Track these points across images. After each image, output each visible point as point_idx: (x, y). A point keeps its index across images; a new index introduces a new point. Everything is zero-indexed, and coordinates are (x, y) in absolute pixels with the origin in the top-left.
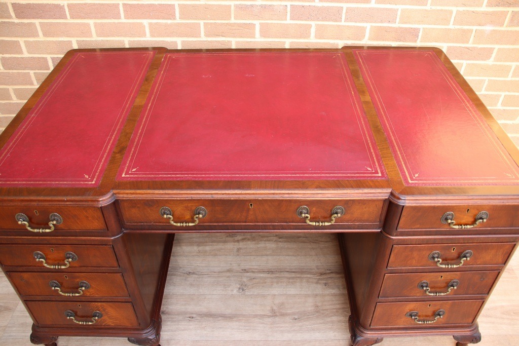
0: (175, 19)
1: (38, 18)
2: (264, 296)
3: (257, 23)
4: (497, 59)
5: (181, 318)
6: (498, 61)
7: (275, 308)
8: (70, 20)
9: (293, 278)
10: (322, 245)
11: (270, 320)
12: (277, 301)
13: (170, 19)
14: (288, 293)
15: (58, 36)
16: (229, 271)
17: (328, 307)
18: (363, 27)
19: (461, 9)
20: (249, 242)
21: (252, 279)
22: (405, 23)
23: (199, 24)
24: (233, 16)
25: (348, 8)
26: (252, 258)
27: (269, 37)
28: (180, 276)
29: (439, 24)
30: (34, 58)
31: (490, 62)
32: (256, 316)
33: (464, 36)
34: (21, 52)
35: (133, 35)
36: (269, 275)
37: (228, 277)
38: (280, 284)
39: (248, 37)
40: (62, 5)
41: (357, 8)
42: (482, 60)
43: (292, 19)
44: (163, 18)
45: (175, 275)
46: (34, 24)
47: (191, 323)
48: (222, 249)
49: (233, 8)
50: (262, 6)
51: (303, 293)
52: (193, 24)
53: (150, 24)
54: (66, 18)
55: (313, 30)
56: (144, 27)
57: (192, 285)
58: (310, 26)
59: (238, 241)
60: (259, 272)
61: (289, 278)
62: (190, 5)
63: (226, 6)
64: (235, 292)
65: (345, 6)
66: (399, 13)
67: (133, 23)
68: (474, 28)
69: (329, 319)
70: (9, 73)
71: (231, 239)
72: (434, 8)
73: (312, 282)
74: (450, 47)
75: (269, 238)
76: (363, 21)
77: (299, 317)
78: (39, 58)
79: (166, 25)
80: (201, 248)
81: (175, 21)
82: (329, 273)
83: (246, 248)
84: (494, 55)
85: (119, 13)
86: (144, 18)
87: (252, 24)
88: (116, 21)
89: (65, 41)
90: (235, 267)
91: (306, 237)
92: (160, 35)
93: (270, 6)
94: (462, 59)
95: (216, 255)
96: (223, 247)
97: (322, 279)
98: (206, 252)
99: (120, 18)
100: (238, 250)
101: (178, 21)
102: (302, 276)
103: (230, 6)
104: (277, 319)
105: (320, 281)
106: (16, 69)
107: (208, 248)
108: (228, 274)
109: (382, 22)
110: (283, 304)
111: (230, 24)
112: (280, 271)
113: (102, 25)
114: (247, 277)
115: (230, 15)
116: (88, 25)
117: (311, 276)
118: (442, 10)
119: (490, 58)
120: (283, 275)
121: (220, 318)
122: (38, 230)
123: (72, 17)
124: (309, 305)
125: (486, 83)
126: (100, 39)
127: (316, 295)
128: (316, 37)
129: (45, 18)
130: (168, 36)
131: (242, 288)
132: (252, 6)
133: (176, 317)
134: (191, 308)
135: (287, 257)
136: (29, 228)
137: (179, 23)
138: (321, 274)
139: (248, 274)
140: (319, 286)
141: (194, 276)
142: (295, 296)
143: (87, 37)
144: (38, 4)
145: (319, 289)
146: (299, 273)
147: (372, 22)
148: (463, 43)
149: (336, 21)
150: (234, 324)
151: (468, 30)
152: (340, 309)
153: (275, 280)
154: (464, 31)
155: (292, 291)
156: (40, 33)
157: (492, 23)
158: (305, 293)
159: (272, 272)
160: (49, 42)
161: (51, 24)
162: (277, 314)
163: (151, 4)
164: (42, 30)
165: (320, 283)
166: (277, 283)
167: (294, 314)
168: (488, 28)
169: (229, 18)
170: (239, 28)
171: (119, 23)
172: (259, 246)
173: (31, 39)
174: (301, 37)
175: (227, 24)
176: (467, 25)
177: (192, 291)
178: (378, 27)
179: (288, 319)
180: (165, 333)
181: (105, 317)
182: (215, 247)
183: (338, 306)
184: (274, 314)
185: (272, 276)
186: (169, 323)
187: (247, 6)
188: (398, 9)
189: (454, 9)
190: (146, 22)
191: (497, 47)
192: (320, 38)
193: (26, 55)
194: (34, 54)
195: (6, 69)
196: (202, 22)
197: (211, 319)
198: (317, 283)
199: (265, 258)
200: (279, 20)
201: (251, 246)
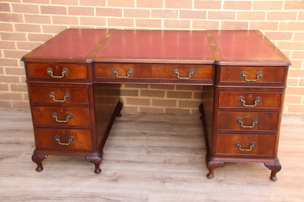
0: (121, 16)
1: (52, 13)
2: (160, 156)
3: (163, 19)
4: (295, 39)
5: (113, 162)
6: (296, 40)
7: (166, 160)
8: (68, 15)
9: (178, 150)
10: (196, 139)
11: (163, 164)
12: (167, 158)
13: (119, 16)
14: (174, 155)
15: (61, 23)
16: (141, 146)
17: (196, 161)
18: (218, 22)
19: (270, 11)
20: (154, 137)
21: (154, 150)
22: (240, 19)
23: (133, 19)
24: (150, 16)
25: (209, 12)
26: (155, 142)
27: (168, 27)
28: (114, 147)
29: (259, 20)
30: (46, 35)
31: (292, 41)
32: (155, 163)
33: (274, 26)
34: (40, 31)
35: (99, 25)
36: (164, 149)
37: (141, 148)
38: (170, 152)
39: (158, 27)
40: (65, 7)
41: (214, 12)
42: (287, 40)
43: (180, 17)
44: (116, 16)
45: (111, 147)
46: (49, 17)
47: (118, 164)
48: (138, 138)
49: (151, 12)
50: (165, 10)
51: (182, 156)
52: (130, 19)
53: (109, 19)
54: (66, 14)
55: (191, 24)
56: (105, 20)
57: (120, 151)
58: (190, 21)
59: (148, 136)
60: (159, 147)
61: (176, 150)
62: (129, 9)
63: (147, 10)
64: (144, 154)
65: (207, 10)
66: (236, 14)
67: (100, 18)
68: (279, 21)
69: (197, 166)
70: (31, 43)
71: (144, 135)
72: (255, 11)
73: (188, 152)
74: (267, 32)
75: (165, 136)
76: (217, 18)
77: (179, 164)
78: (48, 35)
79: (117, 19)
80: (126, 138)
81: (121, 18)
82: (198, 149)
83: (152, 139)
84: (293, 37)
85: (93, 12)
86: (106, 15)
87: (160, 20)
88: (91, 17)
89: (63, 26)
90: (145, 145)
91: (187, 136)
92: (113, 25)
93: (170, 10)
94: (275, 39)
95: (135, 140)
96: (139, 138)
97: (194, 151)
98: (129, 139)
99: (93, 15)
100: (148, 139)
101: (123, 17)
102: (183, 150)
103: (149, 10)
104: (167, 164)
105: (193, 152)
106: (35, 41)
107: (130, 138)
108: (141, 147)
109: (227, 19)
110: (171, 159)
111: (149, 20)
112: (171, 147)
113: (84, 18)
114: (151, 149)
115: (149, 15)
116: (77, 18)
117: (188, 150)
118: (259, 12)
119: (291, 39)
120: (172, 149)
121: (135, 163)
122: (56, 77)
123: (70, 14)
124: (186, 160)
125: (291, 53)
126: (82, 26)
127: (190, 157)
128: (193, 27)
129: (56, 14)
130: (117, 26)
131: (148, 152)
132: (160, 10)
133: (111, 161)
134: (118, 159)
135: (175, 143)
136: (52, 76)
137: (123, 19)
138: (194, 149)
139: (153, 148)
140: (192, 154)
141: (121, 147)
142: (178, 157)
143: (76, 24)
144: (54, 6)
145: (192, 155)
146: (181, 149)
147: (222, 19)
148: (274, 30)
149: (203, 18)
150: (143, 165)
151: (275, 22)
152: (203, 162)
153: (168, 151)
154: (273, 23)
155: (176, 155)
156: (52, 22)
157: (289, 18)
158: (184, 156)
159: (166, 148)
160: (55, 27)
161: (58, 17)
162: (167, 162)
163: (110, 8)
164: (53, 20)
165: (193, 153)
166: (168, 152)
167: (177, 163)
168: (287, 21)
169: (149, 17)
170: (153, 22)
171: (93, 18)
172: (159, 138)
173: (47, 25)
174: (185, 27)
175: (147, 20)
176: (275, 20)
177: (120, 153)
178: (225, 21)
179: (173, 164)
180: (104, 167)
181: (75, 141)
182: (134, 138)
183: (202, 161)
184: (165, 162)
185: (166, 149)
186: (106, 163)
187: (157, 10)
188: (235, 12)
189: (266, 11)
190: (106, 18)
191: (294, 32)
192: (195, 28)
193: (42, 33)
194: (46, 32)
195: (29, 41)
196: (135, 19)
197: (130, 163)
198: (191, 153)
199: (162, 143)
200: (174, 18)
201: (155, 138)
